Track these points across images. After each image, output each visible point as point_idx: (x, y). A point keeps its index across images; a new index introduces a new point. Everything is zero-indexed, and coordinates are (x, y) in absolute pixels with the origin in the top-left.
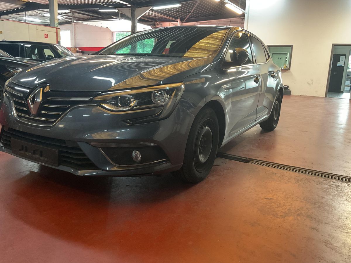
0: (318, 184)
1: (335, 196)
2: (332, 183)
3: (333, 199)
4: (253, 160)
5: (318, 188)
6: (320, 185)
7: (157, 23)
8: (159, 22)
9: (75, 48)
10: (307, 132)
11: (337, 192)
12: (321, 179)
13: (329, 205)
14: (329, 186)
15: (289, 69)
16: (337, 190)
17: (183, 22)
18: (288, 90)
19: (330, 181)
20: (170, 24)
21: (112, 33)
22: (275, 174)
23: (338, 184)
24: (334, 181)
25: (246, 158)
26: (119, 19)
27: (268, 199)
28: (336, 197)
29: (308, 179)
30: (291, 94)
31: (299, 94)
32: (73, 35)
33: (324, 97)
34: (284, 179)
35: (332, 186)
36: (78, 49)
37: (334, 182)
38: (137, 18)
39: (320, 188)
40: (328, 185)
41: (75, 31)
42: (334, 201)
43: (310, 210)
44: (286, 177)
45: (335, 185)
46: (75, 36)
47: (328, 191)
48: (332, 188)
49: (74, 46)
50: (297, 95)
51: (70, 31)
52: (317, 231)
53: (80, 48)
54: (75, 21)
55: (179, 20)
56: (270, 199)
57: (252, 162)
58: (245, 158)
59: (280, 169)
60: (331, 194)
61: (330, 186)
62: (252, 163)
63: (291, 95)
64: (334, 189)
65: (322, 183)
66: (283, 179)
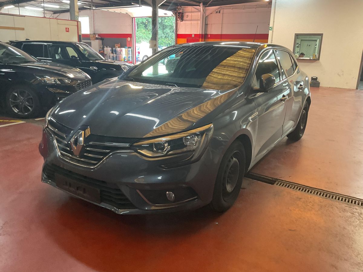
0: (341, 211)
1: (357, 226)
2: (355, 210)
3: (355, 231)
4: (278, 180)
5: (340, 217)
6: (343, 212)
7: (179, 7)
8: (181, 6)
9: (95, 35)
10: (334, 141)
11: (358, 222)
12: (344, 205)
13: (350, 238)
14: (351, 215)
15: (319, 59)
16: (359, 220)
17: (205, 7)
18: (317, 81)
19: (352, 207)
20: (193, 8)
21: (132, 19)
22: (300, 199)
23: (361, 211)
24: (357, 207)
25: (272, 178)
26: (139, 6)
27: (292, 231)
28: (357, 228)
29: (331, 205)
30: (320, 86)
31: (329, 86)
32: (91, 21)
33: (355, 89)
34: (309, 206)
35: (355, 213)
36: (97, 36)
37: (356, 209)
38: (158, 6)
39: (342, 217)
40: (351, 213)
41: (93, 17)
42: (355, 233)
43: (330, 244)
44: (310, 202)
45: (358, 213)
46: (94, 22)
47: (350, 220)
48: (354, 217)
49: (93, 33)
50: (326, 86)
51: (89, 17)
52: (336, 268)
53: (99, 35)
54: (94, 8)
55: (201, 5)
56: (294, 231)
57: (277, 182)
58: (270, 177)
59: (305, 192)
60: (353, 224)
61: (353, 214)
62: (277, 184)
63: (320, 88)
64: (357, 218)
65: (345, 210)
66: (307, 205)
